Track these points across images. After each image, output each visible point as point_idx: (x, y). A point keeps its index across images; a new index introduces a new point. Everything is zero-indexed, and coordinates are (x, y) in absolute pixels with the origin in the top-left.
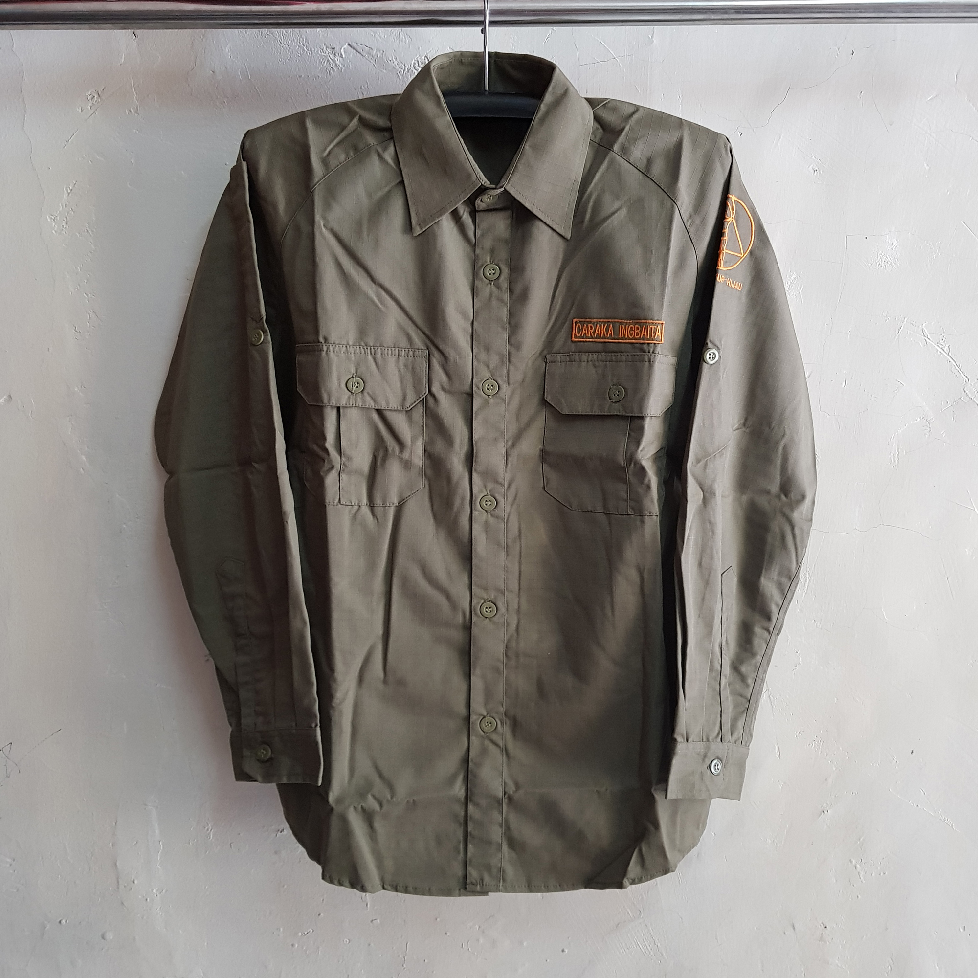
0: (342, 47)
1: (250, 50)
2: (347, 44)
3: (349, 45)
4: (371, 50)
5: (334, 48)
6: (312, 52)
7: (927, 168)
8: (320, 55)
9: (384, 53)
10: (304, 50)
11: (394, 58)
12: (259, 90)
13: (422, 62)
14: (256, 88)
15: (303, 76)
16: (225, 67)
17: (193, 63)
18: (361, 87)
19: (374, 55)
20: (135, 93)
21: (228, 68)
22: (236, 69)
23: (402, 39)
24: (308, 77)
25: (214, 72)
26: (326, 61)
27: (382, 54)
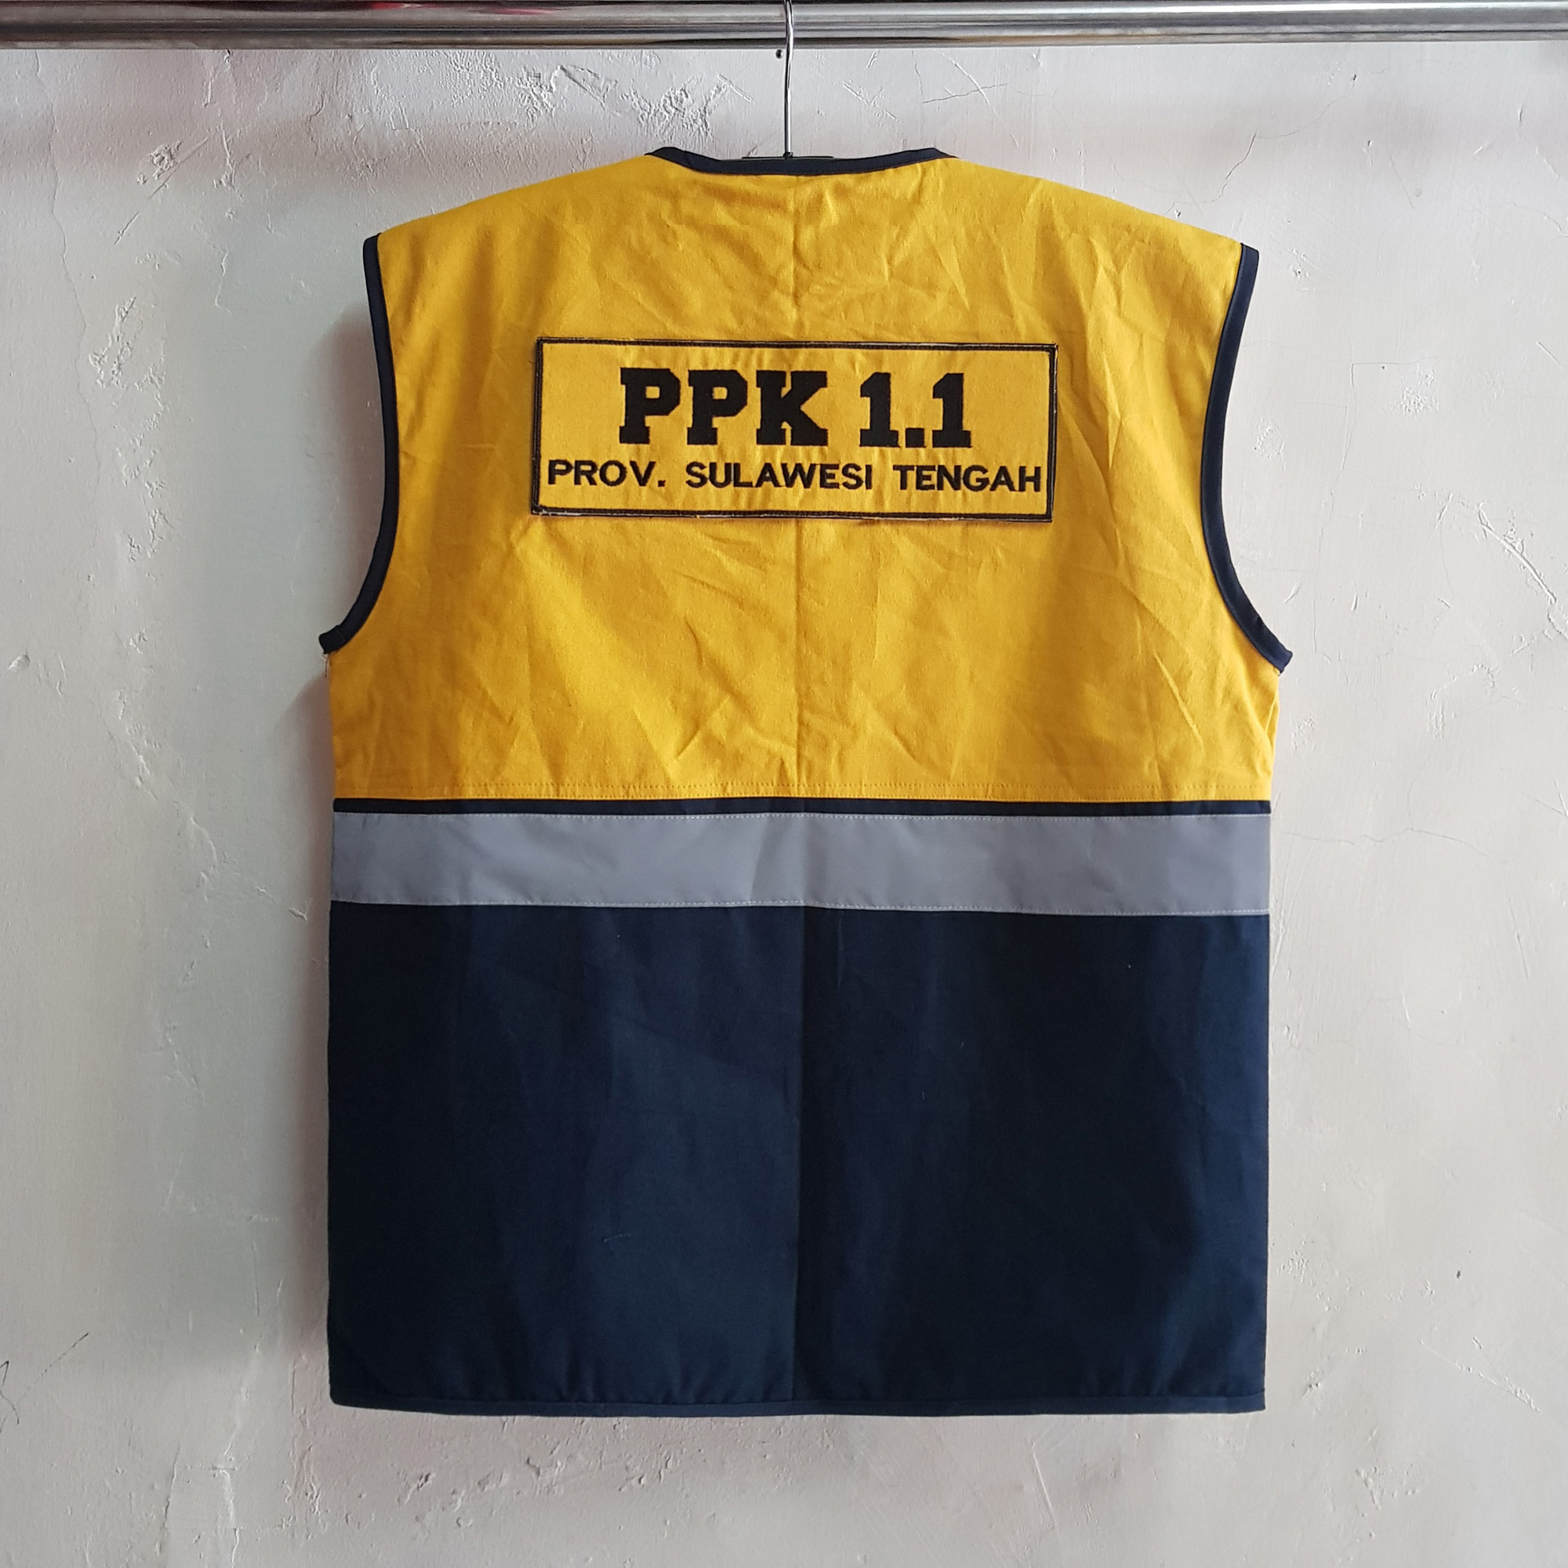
0: (552, 73)
2: (559, 67)
4: (596, 80)
5: (540, 76)
6: (504, 83)
7: (1477, 267)
8: (517, 88)
9: (617, 85)
10: (492, 79)
11: (632, 94)
12: (422, 145)
13: (676, 99)
14: (418, 143)
15: (490, 123)
16: (370, 109)
17: (319, 103)
18: (582, 140)
19: (601, 88)
20: (228, 152)
21: (375, 110)
22: (386, 111)
23: (646, 61)
24: (499, 124)
25: (351, 117)
26: (527, 98)
27: (615, 86)
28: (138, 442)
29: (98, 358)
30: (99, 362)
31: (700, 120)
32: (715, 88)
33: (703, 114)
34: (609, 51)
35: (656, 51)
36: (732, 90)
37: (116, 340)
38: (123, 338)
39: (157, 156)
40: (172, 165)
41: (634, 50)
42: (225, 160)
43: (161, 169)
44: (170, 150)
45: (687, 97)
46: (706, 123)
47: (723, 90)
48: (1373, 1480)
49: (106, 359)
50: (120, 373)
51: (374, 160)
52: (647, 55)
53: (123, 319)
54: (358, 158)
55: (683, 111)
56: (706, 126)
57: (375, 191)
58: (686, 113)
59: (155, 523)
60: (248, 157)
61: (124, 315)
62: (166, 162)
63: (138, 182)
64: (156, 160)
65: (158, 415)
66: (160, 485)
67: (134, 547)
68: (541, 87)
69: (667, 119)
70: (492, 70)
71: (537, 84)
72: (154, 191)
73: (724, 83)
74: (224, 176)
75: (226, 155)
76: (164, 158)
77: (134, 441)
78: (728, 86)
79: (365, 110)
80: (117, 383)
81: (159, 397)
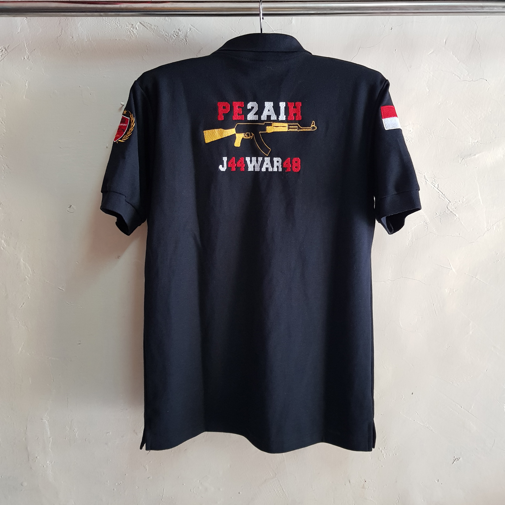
0: (137, 24)
1: (90, 26)
2: (139, 22)
4: (151, 26)
5: (133, 25)
6: (121, 26)
7: (428, 90)
9: (158, 28)
10: (117, 25)
11: (163, 30)
12: (96, 47)
13: (177, 32)
14: (94, 46)
15: (117, 39)
16: (79, 35)
18: (147, 45)
19: (153, 29)
22: (84, 35)
23: (167, 21)
24: (120, 40)
25: (72, 37)
26: (129, 31)
31: (184, 39)
32: (189, 29)
33: (186, 37)
34: (155, 17)
35: (170, 17)
36: (194, 29)
45: (180, 32)
47: (192, 30)
48: (384, 451)
51: (80, 51)
52: (167, 18)
54: (75, 51)
56: (186, 41)
57: (81, 61)
58: (180, 37)
59: (4, 168)
65: (4, 133)
66: (6, 156)
68: (133, 28)
70: (118, 23)
73: (192, 27)
78: (193, 28)
79: (77, 35)
81: (4, 127)
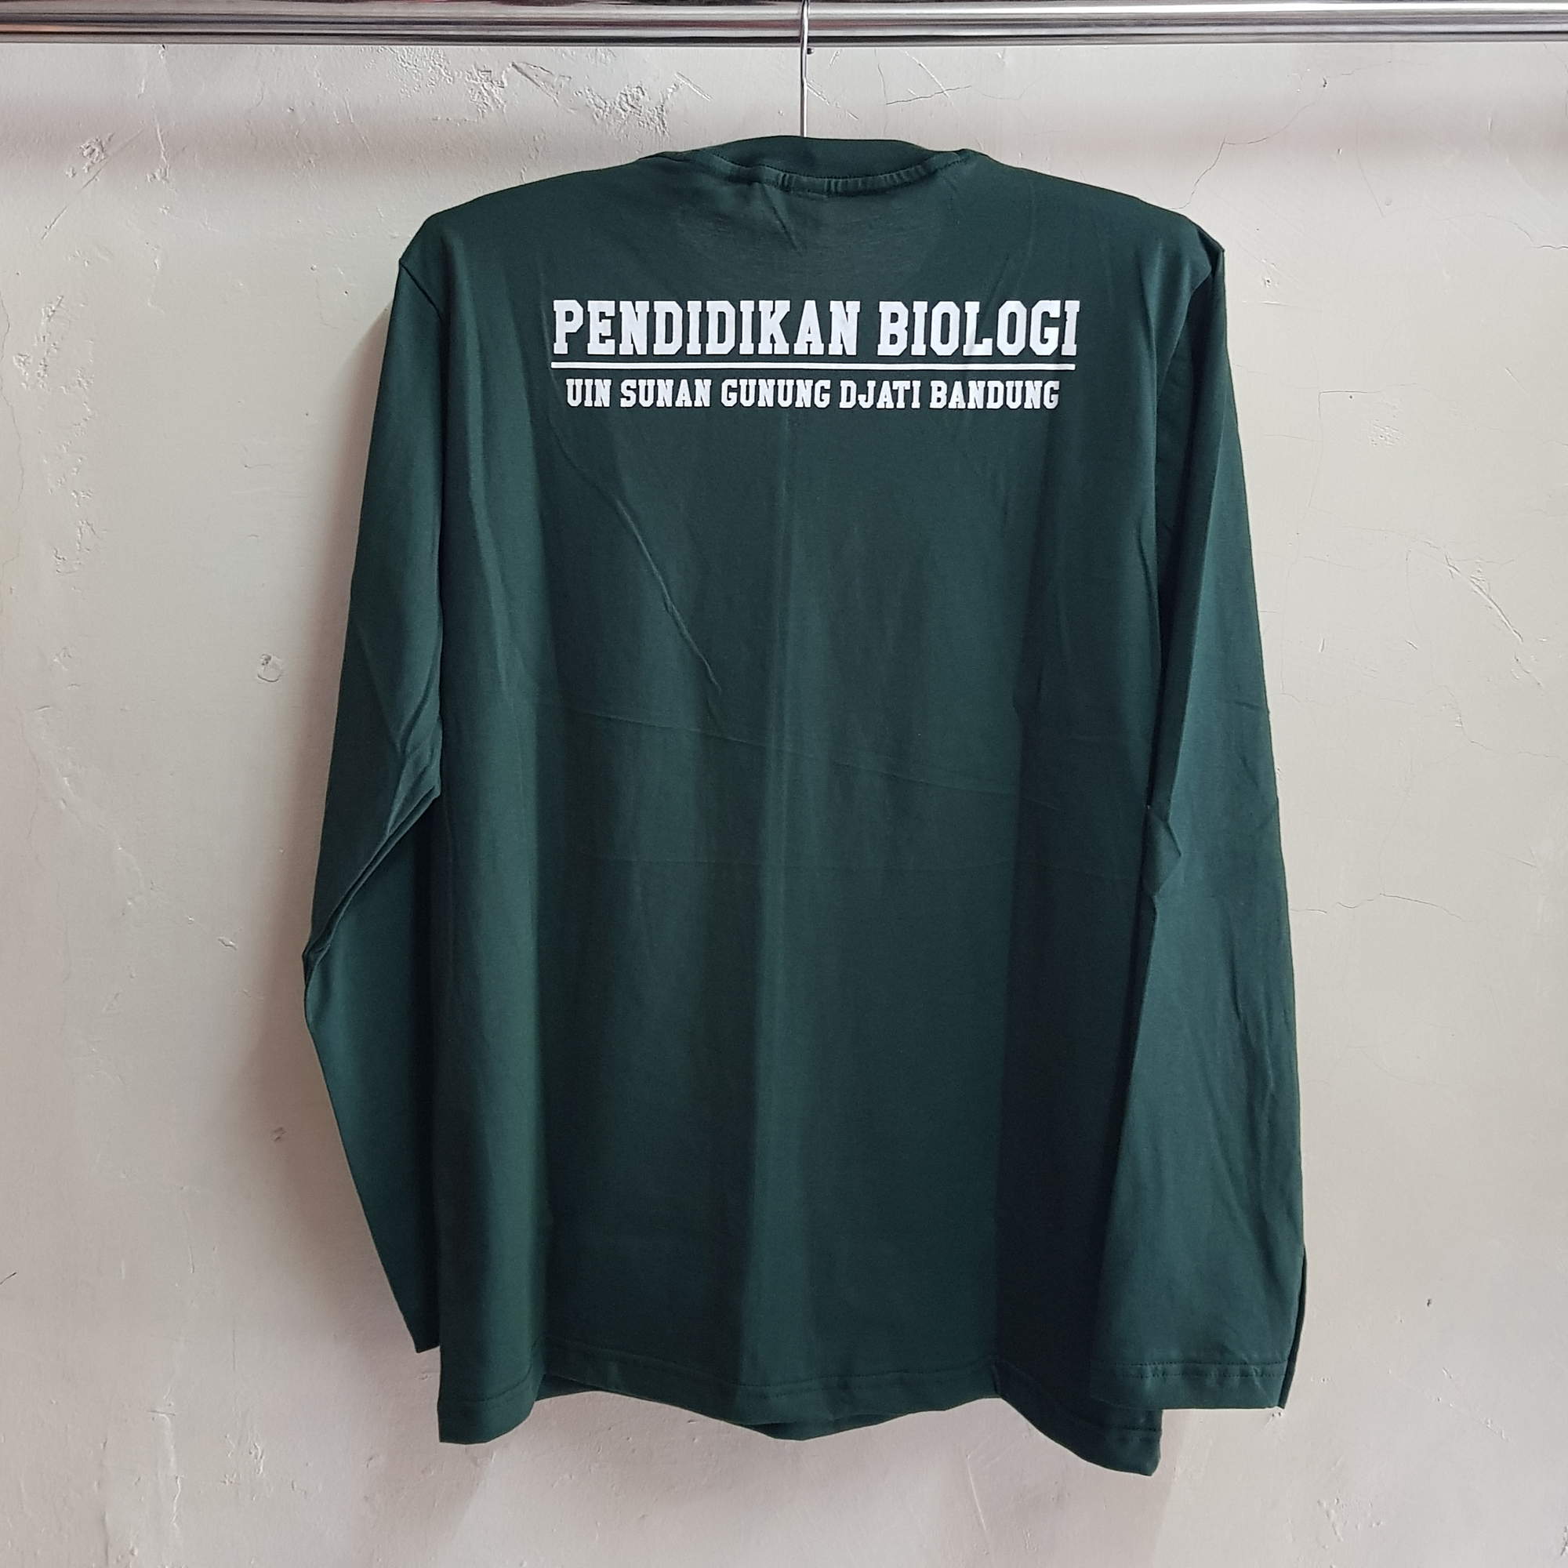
0: (503, 69)
2: (511, 65)
3: (513, 65)
4: (549, 76)
5: (490, 71)
6: (454, 78)
8: (466, 82)
9: (571, 82)
10: (440, 73)
11: (587, 88)
12: (367, 140)
13: (632, 96)
14: (363, 138)
15: (439, 118)
16: (312, 103)
17: (258, 95)
18: (534, 138)
19: (555, 85)
20: (162, 145)
21: (317, 103)
22: (330, 105)
23: (601, 56)
24: (448, 119)
25: (293, 111)
26: (477, 94)
27: (568, 82)
28: (64, 448)
29: (23, 359)
30: (24, 364)
31: (657, 118)
32: (672, 86)
33: (659, 110)
35: (611, 48)
36: (689, 88)
37: (42, 339)
38: (49, 338)
39: (87, 148)
40: (103, 157)
41: (588, 48)
42: (160, 153)
43: (92, 162)
44: (101, 142)
45: (644, 94)
46: (663, 121)
47: (681, 88)
49: (31, 361)
50: (46, 376)
52: (602, 52)
53: (48, 316)
54: (300, 153)
55: (639, 108)
56: (664, 124)
57: (317, 187)
58: (642, 111)
59: (81, 533)
60: (184, 150)
61: (50, 314)
62: (97, 155)
63: (67, 175)
64: (85, 154)
65: (86, 420)
66: (88, 495)
67: (59, 559)
68: (491, 82)
69: (623, 117)
70: (441, 66)
71: (487, 79)
72: (84, 184)
73: (682, 80)
74: (159, 170)
75: (160, 148)
76: (94, 150)
77: (60, 447)
78: (686, 83)
79: (308, 103)
80: (43, 386)
81: (87, 399)
